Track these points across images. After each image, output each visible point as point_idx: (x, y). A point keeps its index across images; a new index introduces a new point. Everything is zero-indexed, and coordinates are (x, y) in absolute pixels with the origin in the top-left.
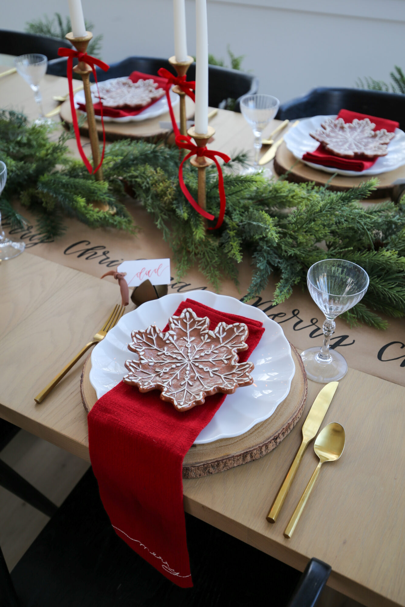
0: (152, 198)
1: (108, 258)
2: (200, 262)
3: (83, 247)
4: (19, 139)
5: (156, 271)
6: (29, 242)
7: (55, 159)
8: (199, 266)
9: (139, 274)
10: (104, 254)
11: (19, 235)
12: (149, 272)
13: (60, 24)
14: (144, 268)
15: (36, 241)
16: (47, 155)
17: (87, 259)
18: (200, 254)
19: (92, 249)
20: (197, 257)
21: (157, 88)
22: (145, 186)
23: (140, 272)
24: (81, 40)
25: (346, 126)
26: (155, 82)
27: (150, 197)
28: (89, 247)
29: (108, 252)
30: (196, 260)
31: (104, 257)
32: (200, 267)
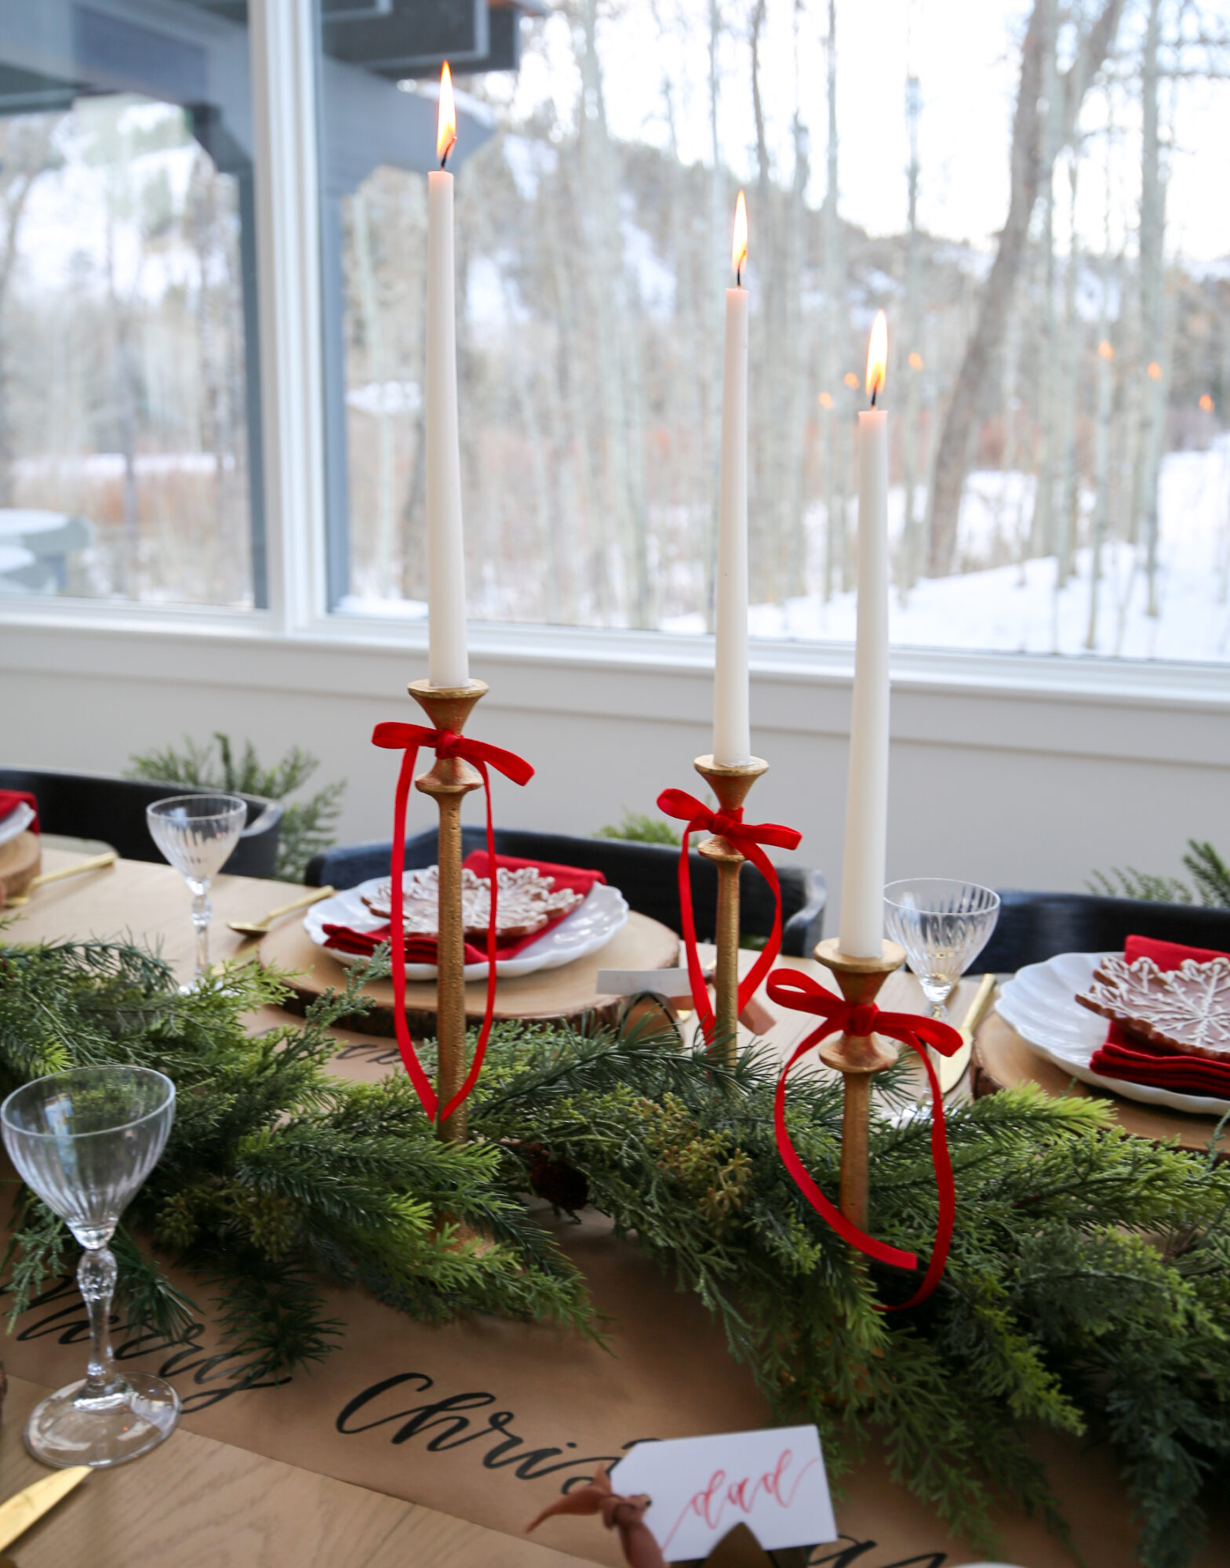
0: (661, 1197)
1: (515, 1441)
2: (887, 1441)
3: (406, 1399)
4: (156, 1025)
5: (770, 1482)
6: (195, 1389)
7: (297, 1078)
8: (888, 1460)
9: (701, 1499)
10: (496, 1423)
11: (156, 1361)
12: (741, 1488)
13: (226, 758)
14: (720, 1473)
15: (224, 1383)
16: (263, 1067)
17: (433, 1446)
18: (881, 1409)
19: (443, 1406)
20: (870, 1420)
21: (553, 890)
22: (630, 1157)
23: (704, 1488)
24: (458, 694)
25: (1169, 976)
26: (543, 874)
27: (652, 1197)
28: (432, 1398)
29: (510, 1416)
30: (868, 1437)
31: (497, 1438)
32: (894, 1465)
